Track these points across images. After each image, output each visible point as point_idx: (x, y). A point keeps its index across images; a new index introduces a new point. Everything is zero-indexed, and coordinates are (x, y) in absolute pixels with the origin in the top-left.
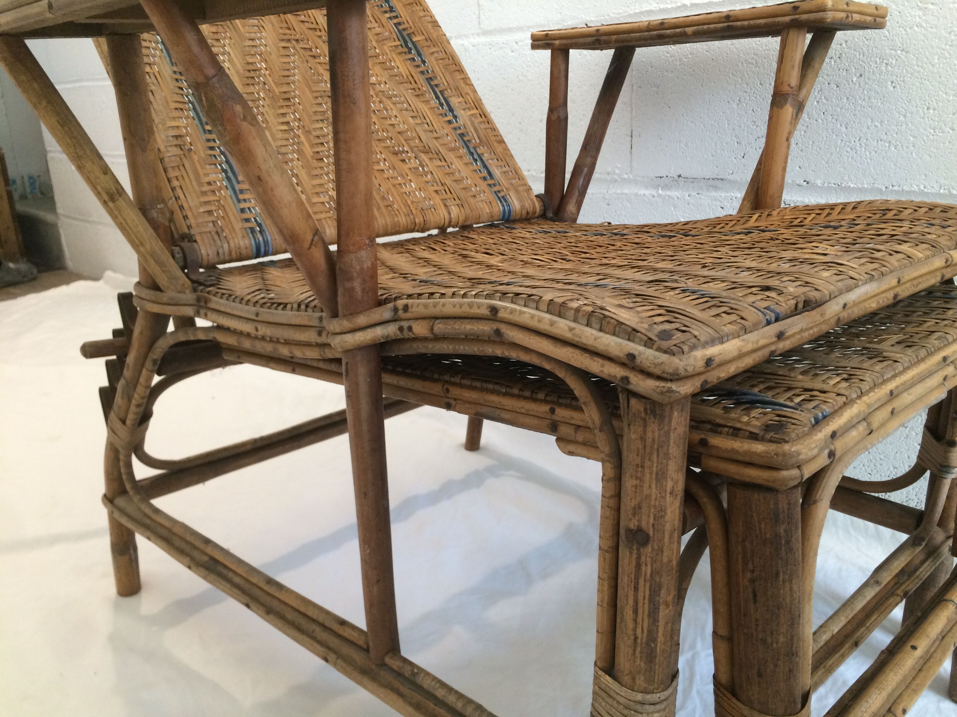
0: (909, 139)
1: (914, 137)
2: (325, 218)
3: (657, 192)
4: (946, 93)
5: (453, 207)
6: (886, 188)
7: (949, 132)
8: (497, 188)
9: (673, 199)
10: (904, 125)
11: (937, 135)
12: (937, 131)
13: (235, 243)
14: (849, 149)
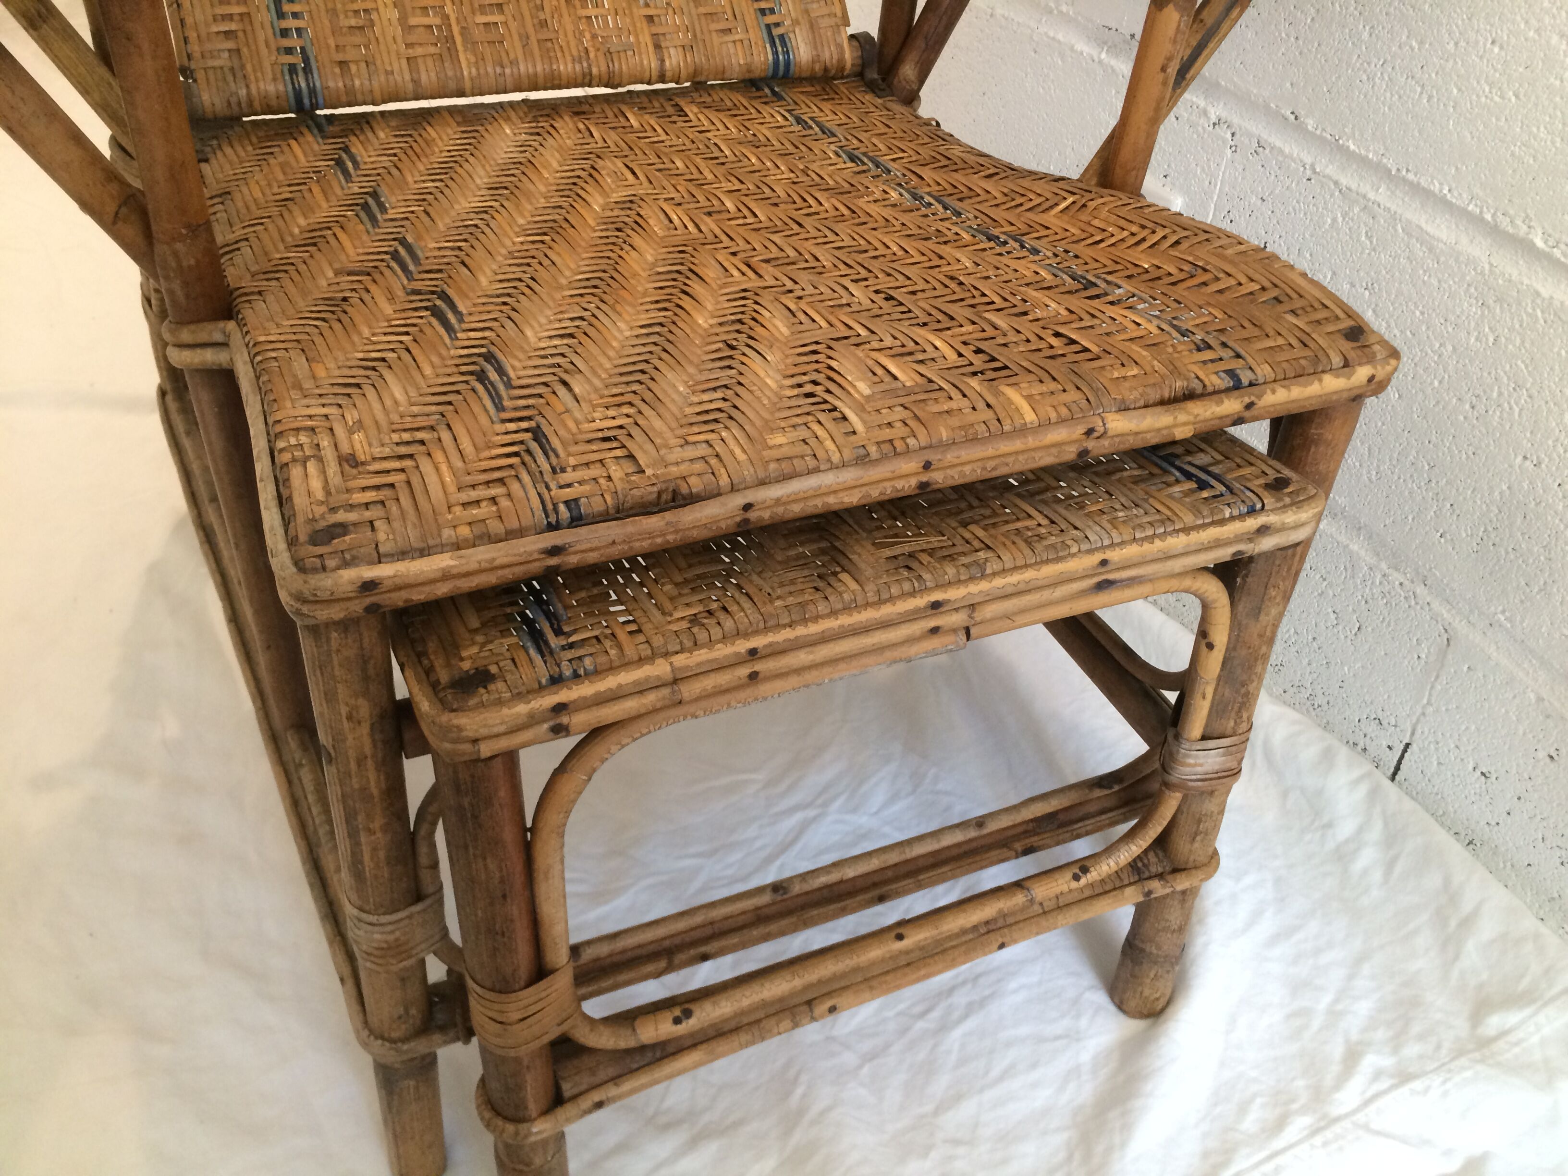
0: (1451, 92)
1: (1459, 90)
2: (424, 56)
3: (1100, 53)
4: (1527, 22)
5: (672, 51)
6: (1398, 170)
7: (1510, 100)
8: (770, 19)
9: (1117, 76)
10: (1451, 62)
11: (1492, 99)
12: (1494, 91)
13: (258, 88)
14: (1364, 77)
